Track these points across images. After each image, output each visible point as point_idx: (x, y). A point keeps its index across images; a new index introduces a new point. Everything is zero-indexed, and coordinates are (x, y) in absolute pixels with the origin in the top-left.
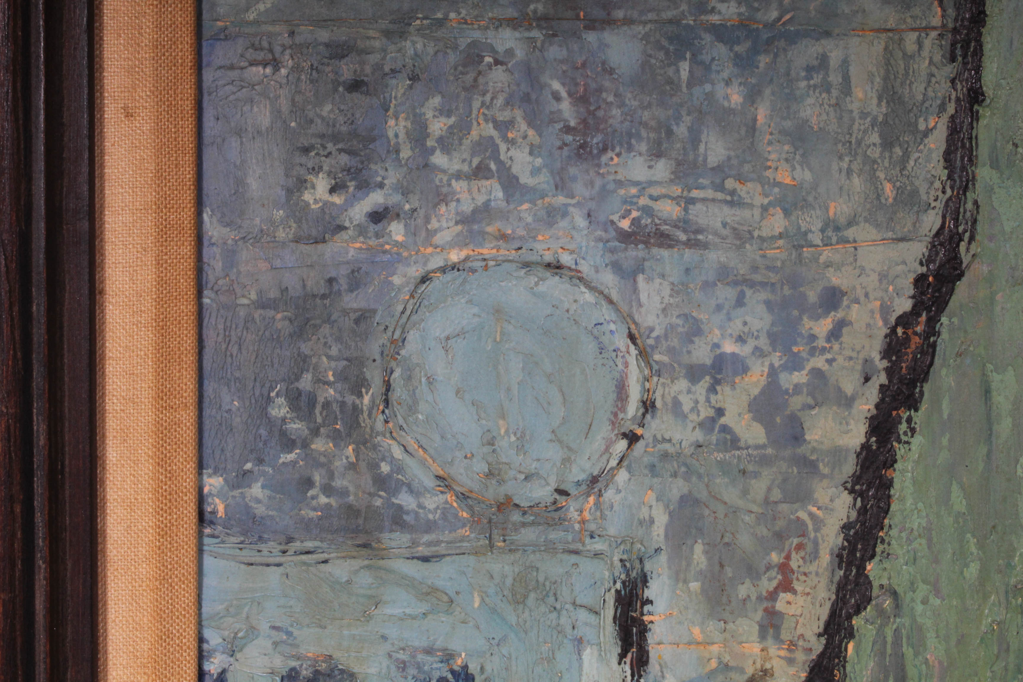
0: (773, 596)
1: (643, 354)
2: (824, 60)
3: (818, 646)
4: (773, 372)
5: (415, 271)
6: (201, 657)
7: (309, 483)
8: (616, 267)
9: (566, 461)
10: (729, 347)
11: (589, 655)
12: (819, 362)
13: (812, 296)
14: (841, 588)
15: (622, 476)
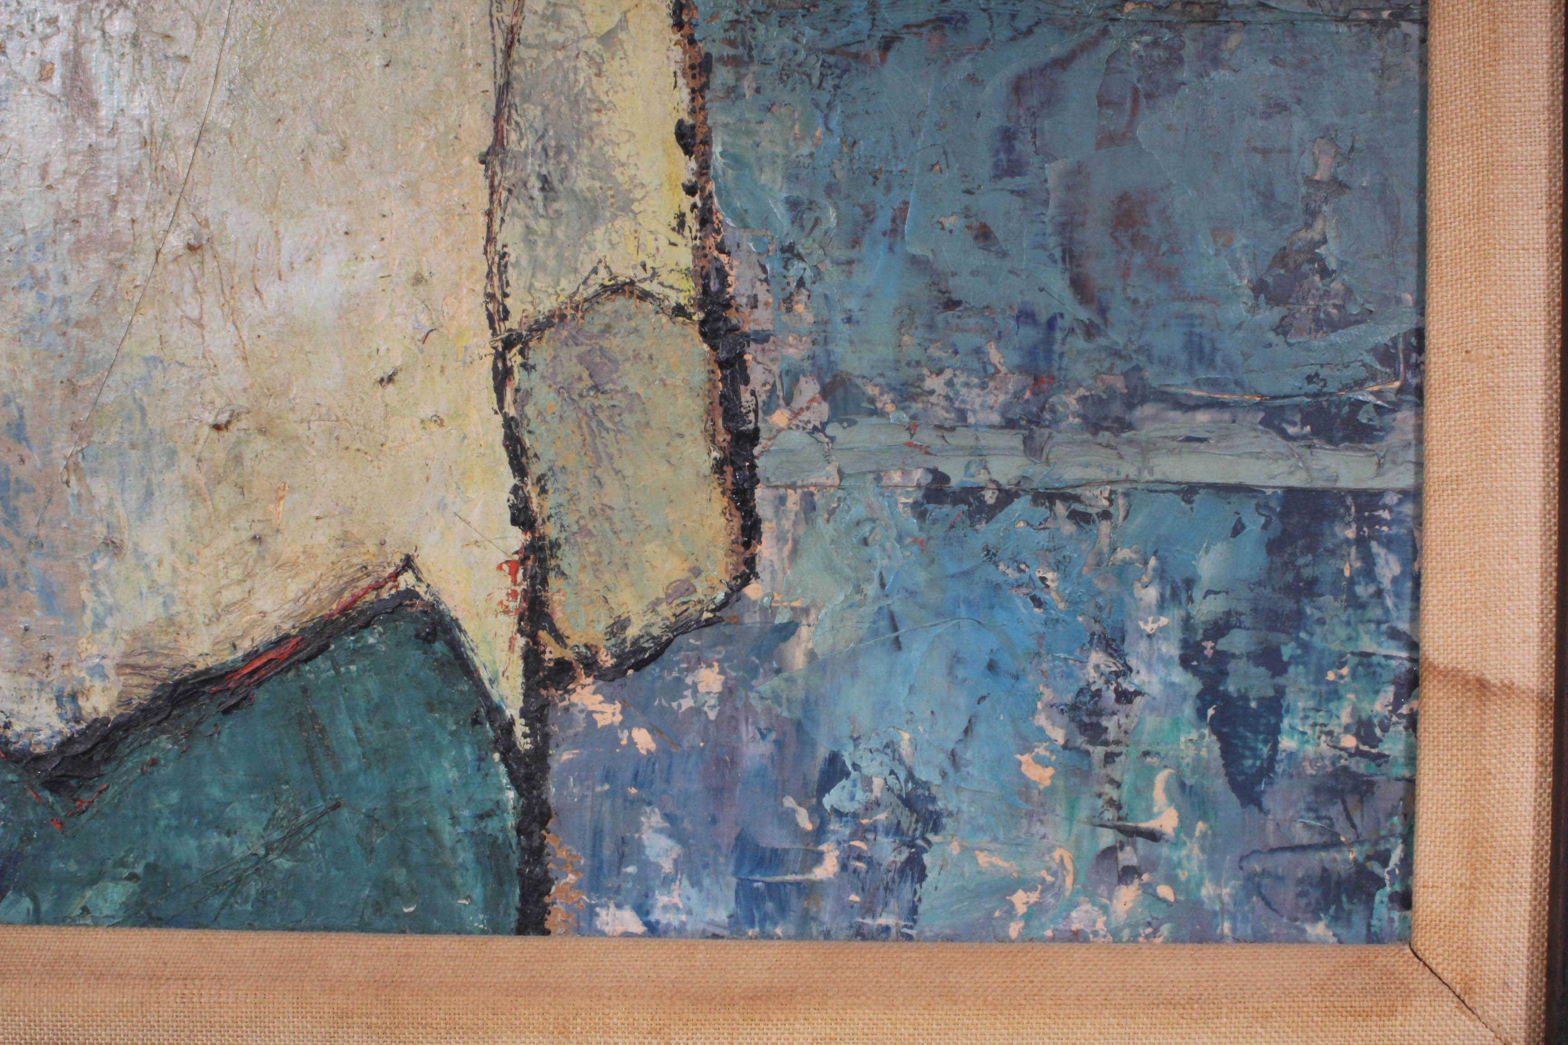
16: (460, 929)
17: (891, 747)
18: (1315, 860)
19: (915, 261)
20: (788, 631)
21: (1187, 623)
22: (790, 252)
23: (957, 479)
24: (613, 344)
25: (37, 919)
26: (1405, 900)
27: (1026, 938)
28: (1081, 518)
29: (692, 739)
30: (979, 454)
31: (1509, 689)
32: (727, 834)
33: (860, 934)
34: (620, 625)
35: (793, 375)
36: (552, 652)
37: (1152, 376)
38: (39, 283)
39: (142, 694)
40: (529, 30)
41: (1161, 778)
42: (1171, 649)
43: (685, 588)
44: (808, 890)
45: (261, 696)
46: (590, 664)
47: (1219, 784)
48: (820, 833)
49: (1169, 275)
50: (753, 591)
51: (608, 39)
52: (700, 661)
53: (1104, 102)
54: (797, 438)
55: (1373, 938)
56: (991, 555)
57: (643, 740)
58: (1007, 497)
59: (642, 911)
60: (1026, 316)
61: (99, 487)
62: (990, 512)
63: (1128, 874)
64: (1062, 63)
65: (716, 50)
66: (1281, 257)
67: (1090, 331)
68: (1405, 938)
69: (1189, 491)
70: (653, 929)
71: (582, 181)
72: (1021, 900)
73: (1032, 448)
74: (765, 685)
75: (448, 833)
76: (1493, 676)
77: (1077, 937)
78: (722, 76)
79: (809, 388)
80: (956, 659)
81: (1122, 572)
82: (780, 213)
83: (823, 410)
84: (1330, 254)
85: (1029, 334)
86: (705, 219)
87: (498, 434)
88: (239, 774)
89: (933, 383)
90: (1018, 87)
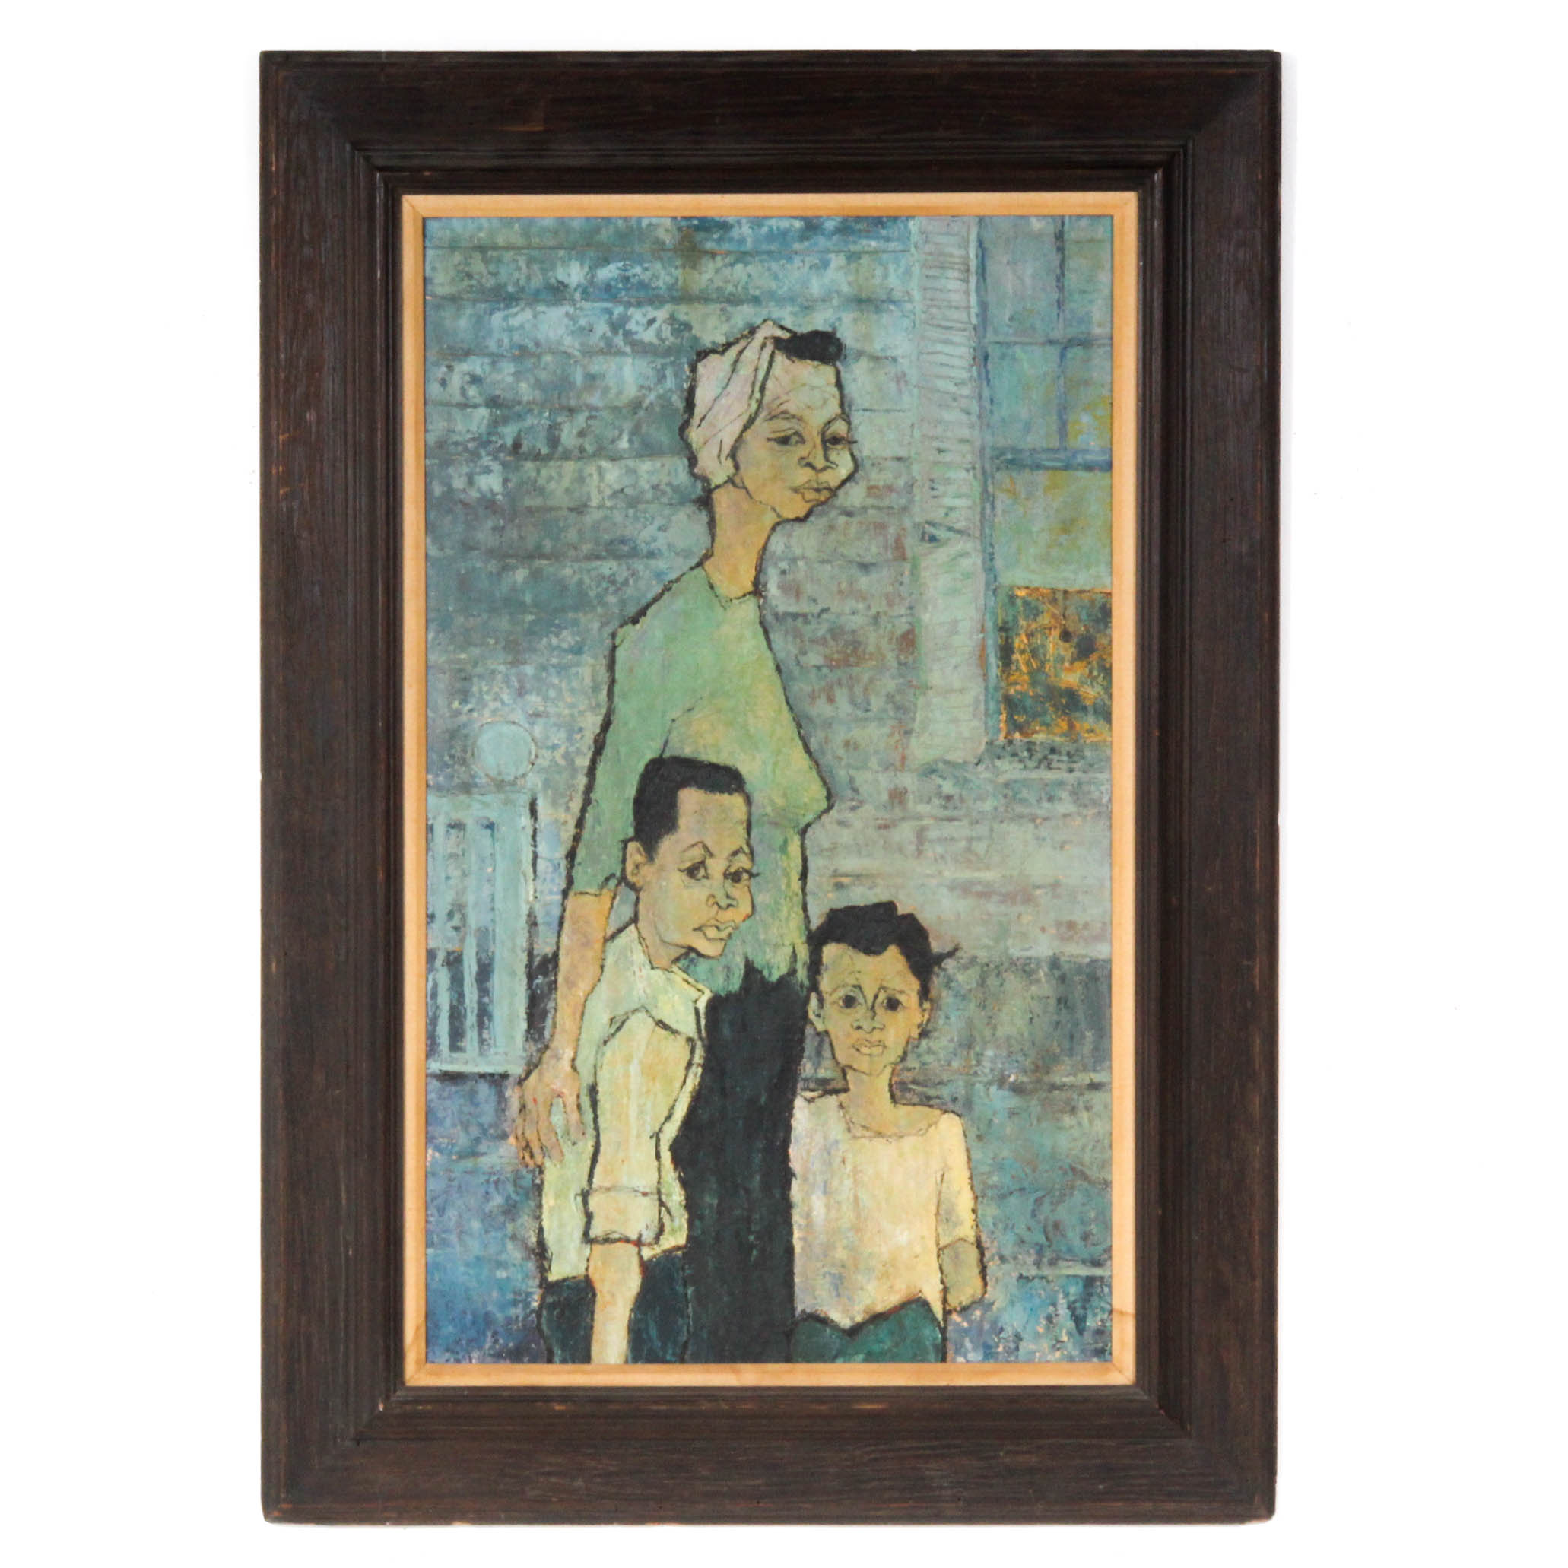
0: (567, 803)
1: (536, 744)
2: (577, 673)
3: (579, 814)
4: (567, 748)
5: (479, 724)
6: (427, 819)
7: (453, 777)
8: (529, 723)
9: (517, 769)
10: (556, 742)
11: (523, 818)
12: (578, 745)
13: (576, 729)
14: (584, 800)
15: (530, 774)
16: (929, 1361)
17: (1012, 1326)
18: (1093, 1347)
19: (1016, 1234)
20: (993, 1304)
21: (1068, 1302)
22: (993, 1233)
23: (1024, 1274)
24: (961, 1250)
25: (844, 1362)
26: (1111, 1354)
27: (1040, 1362)
28: (1048, 1281)
29: (974, 1325)
30: (1028, 1270)
31: (1127, 1314)
32: (982, 1341)
33: (1008, 1362)
34: (960, 1303)
35: (993, 1256)
36: (948, 1308)
37: (1062, 1255)
38: (847, 1237)
39: (867, 1317)
40: (944, 1190)
41: (1064, 1331)
42: (1065, 1306)
43: (973, 1296)
44: (997, 1353)
45: (892, 1317)
46: (955, 1310)
47: (1075, 1331)
48: (999, 1342)
49: (1064, 1236)
50: (986, 1296)
51: (959, 1192)
52: (976, 1309)
53: (1052, 1203)
54: (994, 1268)
55: (1106, 1361)
56: (1031, 1289)
57: (965, 1325)
58: (1034, 1278)
59: (965, 1357)
60: (1037, 1244)
61: (859, 1277)
62: (1031, 1281)
63: (1058, 1349)
64: (1044, 1196)
65: (979, 1194)
66: (1085, 1233)
67: (1049, 1246)
68: (1111, 1361)
69: (1068, 1276)
70: (967, 1361)
71: (954, 1219)
72: (1038, 1354)
73: (1038, 1268)
74: (989, 1313)
75: (927, 1343)
76: (1124, 1310)
77: (1048, 1362)
78: (980, 1199)
79: (997, 1258)
80: (1025, 1309)
81: (1057, 1292)
82: (991, 1226)
83: (999, 1262)
84: (1094, 1231)
85: (1038, 1248)
86: (977, 1226)
87: (937, 1266)
88: (886, 1331)
89: (1020, 1257)
90: (1036, 1201)
